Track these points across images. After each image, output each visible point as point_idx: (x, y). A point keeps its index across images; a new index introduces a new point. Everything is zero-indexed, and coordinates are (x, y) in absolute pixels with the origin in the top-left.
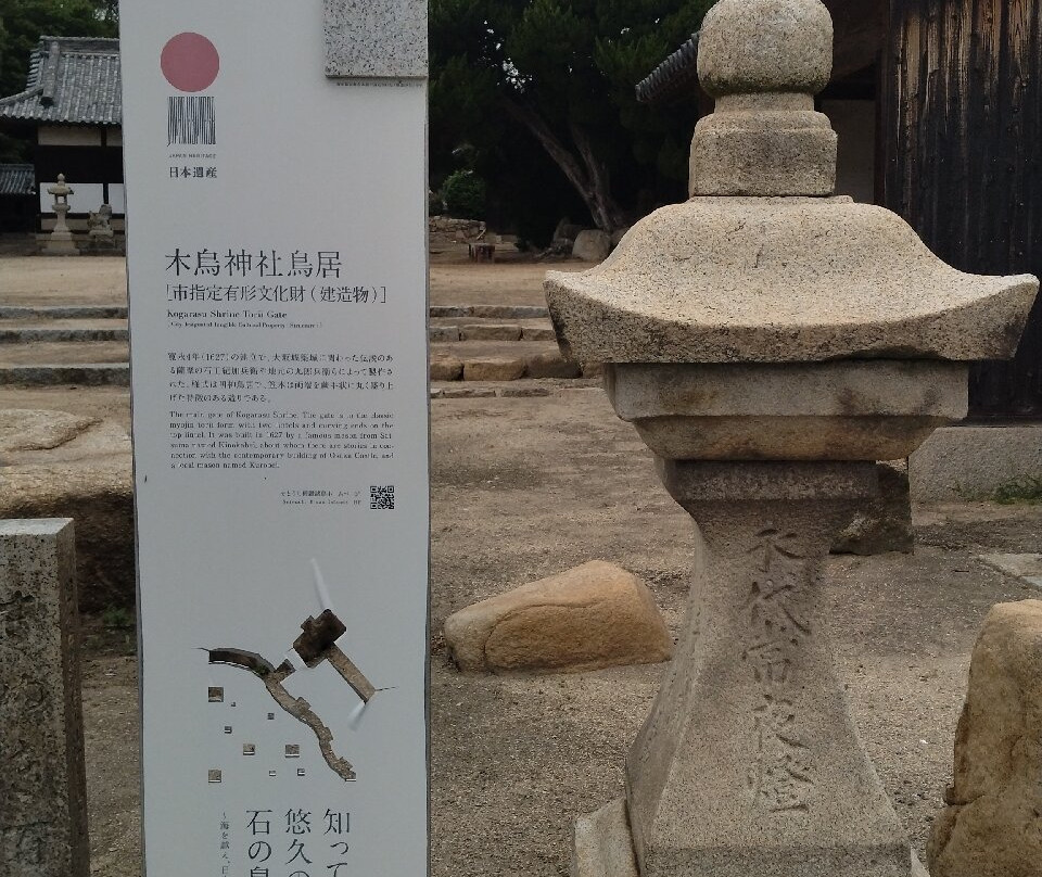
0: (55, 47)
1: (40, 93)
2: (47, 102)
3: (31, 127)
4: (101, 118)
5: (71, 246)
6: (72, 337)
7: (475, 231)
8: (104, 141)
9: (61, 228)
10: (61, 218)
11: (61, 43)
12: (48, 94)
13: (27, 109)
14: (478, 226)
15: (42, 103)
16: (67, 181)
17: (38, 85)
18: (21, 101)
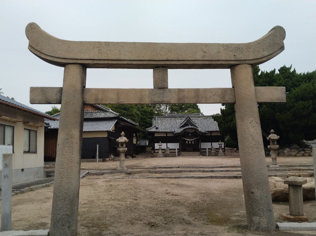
0: (157, 118)
1: (155, 127)
2: (157, 128)
3: (153, 133)
4: (167, 131)
5: (162, 155)
6: (222, 171)
7: (233, 150)
8: (167, 135)
9: (160, 152)
10: (160, 150)
11: (158, 117)
12: (157, 127)
13: (153, 130)
14: (233, 149)
15: (156, 128)
16: (161, 143)
17: (155, 125)
18: (152, 128)
